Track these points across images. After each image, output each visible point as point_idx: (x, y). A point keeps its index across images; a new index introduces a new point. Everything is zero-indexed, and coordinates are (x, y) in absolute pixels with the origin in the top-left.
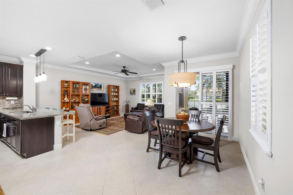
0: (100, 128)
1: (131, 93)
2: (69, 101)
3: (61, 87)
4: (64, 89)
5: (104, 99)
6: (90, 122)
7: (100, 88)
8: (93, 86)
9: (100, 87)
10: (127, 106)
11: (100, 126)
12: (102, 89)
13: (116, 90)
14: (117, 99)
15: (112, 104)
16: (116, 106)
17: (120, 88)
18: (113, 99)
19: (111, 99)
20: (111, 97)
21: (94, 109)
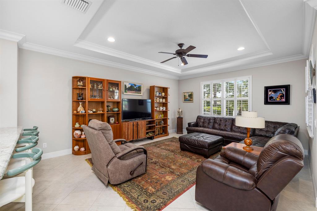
0: (130, 177)
1: (186, 100)
2: (85, 112)
3: (73, 89)
4: (78, 92)
5: (146, 108)
6: (107, 166)
7: (138, 91)
8: (127, 87)
9: (139, 89)
10: (180, 120)
11: (132, 173)
12: (142, 92)
13: (163, 94)
14: (164, 109)
15: (157, 117)
16: (163, 120)
17: (169, 91)
18: (158, 109)
19: (155, 109)
20: (156, 105)
21: (128, 125)
